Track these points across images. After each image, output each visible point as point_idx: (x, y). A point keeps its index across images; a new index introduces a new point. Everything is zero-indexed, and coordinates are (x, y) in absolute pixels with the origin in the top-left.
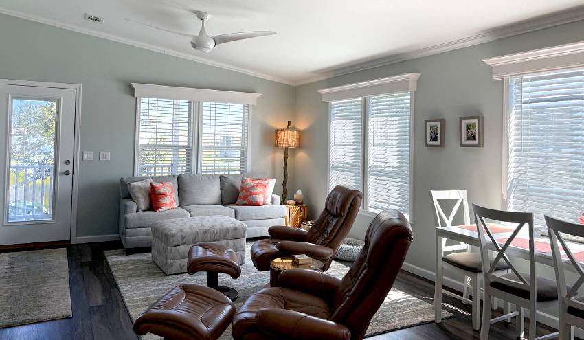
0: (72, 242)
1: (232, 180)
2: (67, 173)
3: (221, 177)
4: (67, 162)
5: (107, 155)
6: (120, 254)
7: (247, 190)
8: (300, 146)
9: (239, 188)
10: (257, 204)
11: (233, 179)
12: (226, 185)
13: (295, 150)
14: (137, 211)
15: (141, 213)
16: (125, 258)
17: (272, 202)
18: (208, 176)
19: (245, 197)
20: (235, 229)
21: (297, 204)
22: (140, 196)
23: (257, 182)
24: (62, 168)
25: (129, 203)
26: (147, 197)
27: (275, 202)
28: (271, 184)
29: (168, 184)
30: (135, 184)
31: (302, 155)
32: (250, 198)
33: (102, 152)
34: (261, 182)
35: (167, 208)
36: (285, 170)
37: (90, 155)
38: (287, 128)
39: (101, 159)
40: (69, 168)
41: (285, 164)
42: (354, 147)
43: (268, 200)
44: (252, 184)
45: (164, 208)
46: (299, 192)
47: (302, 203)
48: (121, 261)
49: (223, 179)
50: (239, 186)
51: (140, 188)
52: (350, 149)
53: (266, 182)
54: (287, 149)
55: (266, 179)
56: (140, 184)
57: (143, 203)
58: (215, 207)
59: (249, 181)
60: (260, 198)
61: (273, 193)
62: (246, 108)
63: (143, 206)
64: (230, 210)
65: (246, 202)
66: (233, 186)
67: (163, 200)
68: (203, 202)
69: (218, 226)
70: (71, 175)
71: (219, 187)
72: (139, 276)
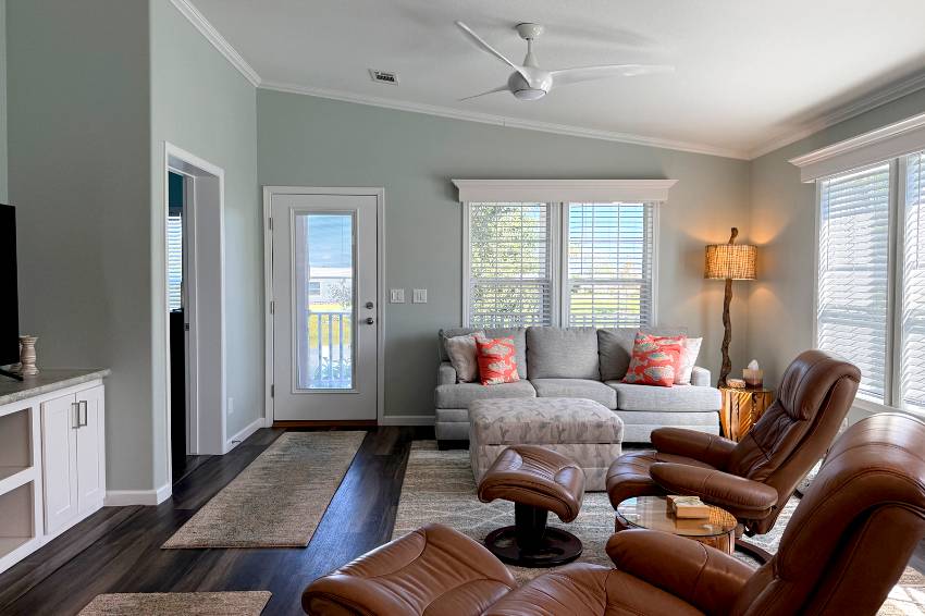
0: (380, 424)
1: (619, 338)
2: (369, 322)
3: (599, 332)
4: (369, 306)
5: (422, 295)
6: (431, 449)
7: (643, 357)
8: (758, 276)
9: (632, 354)
10: (661, 383)
11: (620, 336)
12: (608, 347)
13: (747, 286)
14: (457, 382)
15: (462, 385)
16: (434, 455)
17: (693, 381)
18: (577, 331)
19: (640, 369)
20: (599, 425)
21: (749, 386)
22: (462, 359)
23: (662, 342)
24: (363, 314)
25: (444, 368)
26: (472, 360)
27: (700, 380)
28: (692, 348)
29: (505, 341)
30: (455, 339)
31: (762, 293)
32: (648, 372)
33: (415, 291)
34: (669, 342)
35: (501, 379)
36: (726, 321)
37: (398, 295)
38: (731, 242)
39: (415, 301)
40: (371, 313)
41: (726, 311)
42: (872, 273)
43: (686, 377)
44: (653, 346)
45: (495, 380)
46: (754, 365)
47: (760, 386)
48: (426, 460)
49: (603, 335)
50: (630, 348)
51: (461, 345)
52: (865, 278)
53: (680, 343)
54: (729, 282)
55: (679, 339)
56: (462, 339)
57: (466, 370)
58: (583, 384)
59: (648, 342)
60: (667, 373)
61: (696, 365)
62: (650, 209)
63: (465, 375)
64: (608, 391)
65: (641, 377)
66: (620, 350)
67: (494, 367)
68: (563, 373)
69: (566, 418)
70: (375, 324)
71: (596, 349)
72: (438, 489)
